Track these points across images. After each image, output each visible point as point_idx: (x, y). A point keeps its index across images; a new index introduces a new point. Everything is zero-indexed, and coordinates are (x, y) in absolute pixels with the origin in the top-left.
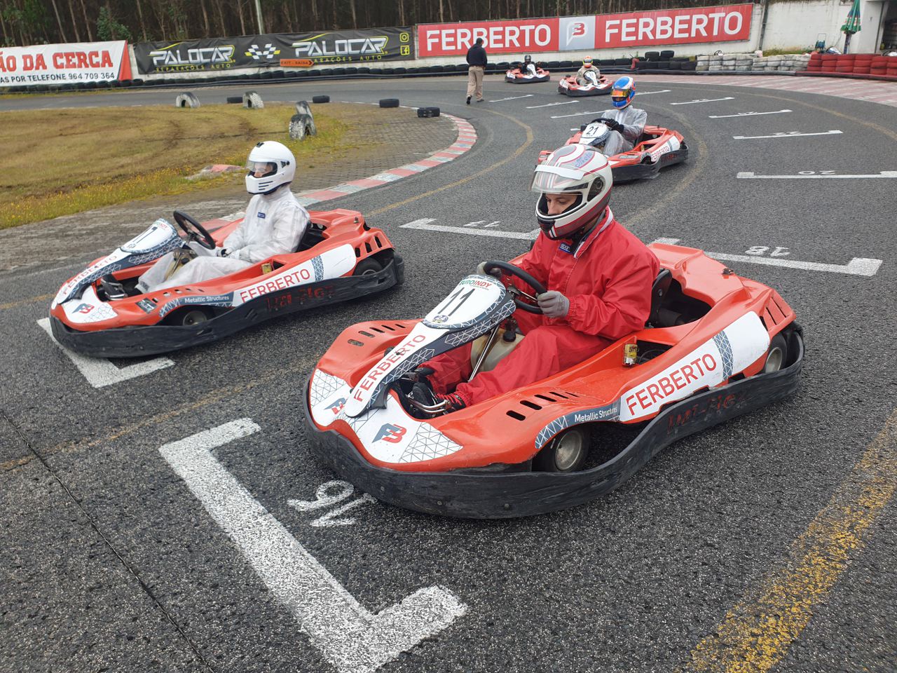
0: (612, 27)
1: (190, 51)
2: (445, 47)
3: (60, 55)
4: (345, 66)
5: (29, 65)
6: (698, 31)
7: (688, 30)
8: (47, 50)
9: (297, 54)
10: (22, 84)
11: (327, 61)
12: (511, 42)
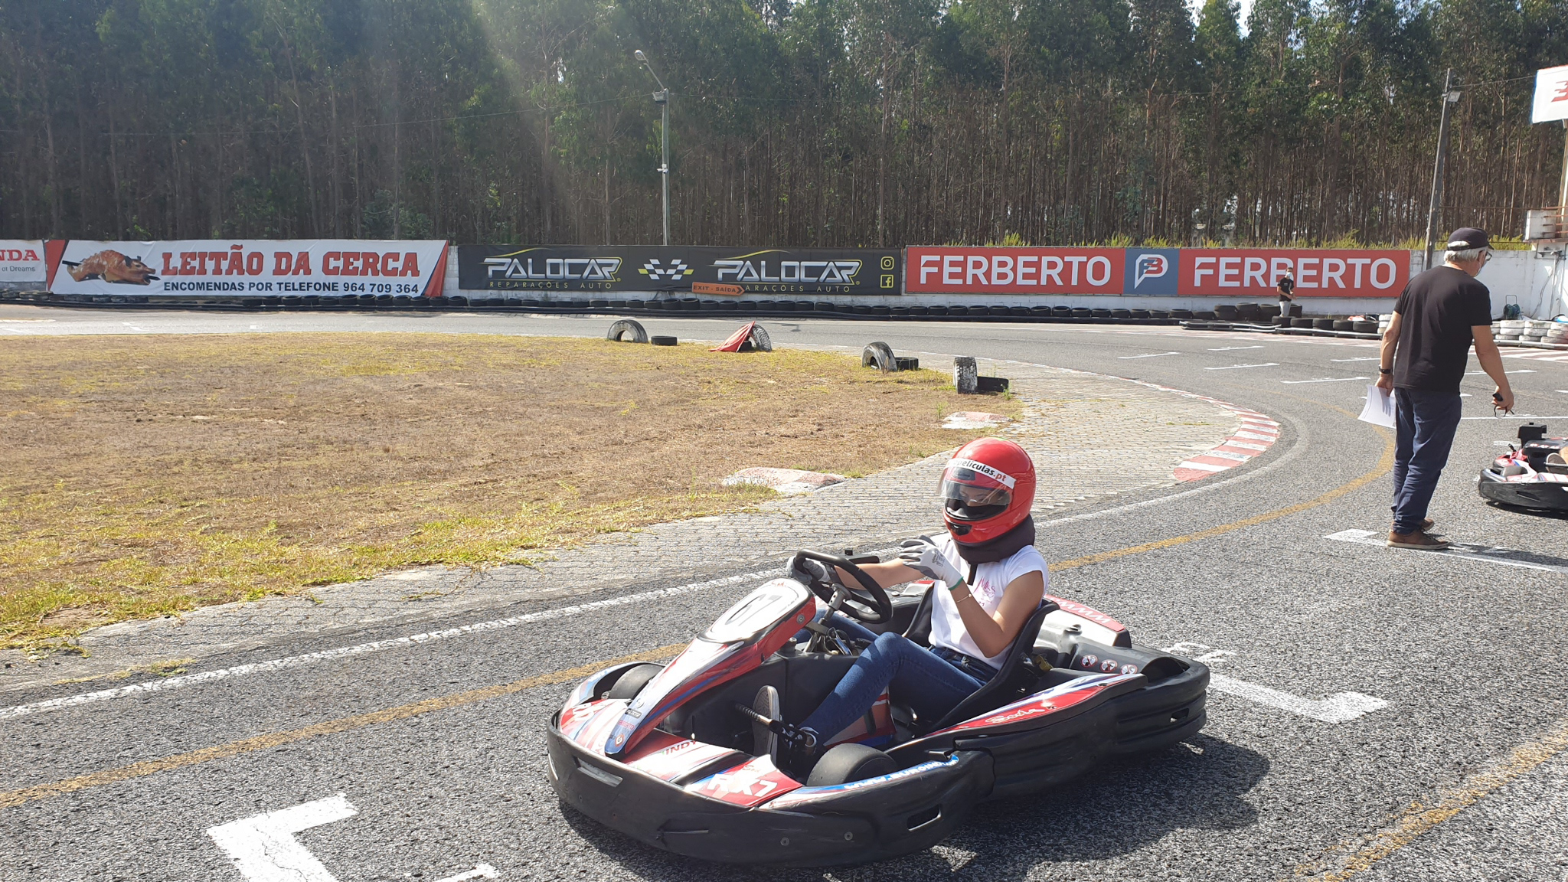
0: (1203, 266)
1: (549, 261)
2: (946, 280)
3: (336, 256)
4: (793, 298)
5: (283, 267)
6: (1331, 279)
7: (1318, 278)
8: (317, 249)
9: (720, 276)
10: (269, 293)
11: (766, 288)
12: (1049, 277)
